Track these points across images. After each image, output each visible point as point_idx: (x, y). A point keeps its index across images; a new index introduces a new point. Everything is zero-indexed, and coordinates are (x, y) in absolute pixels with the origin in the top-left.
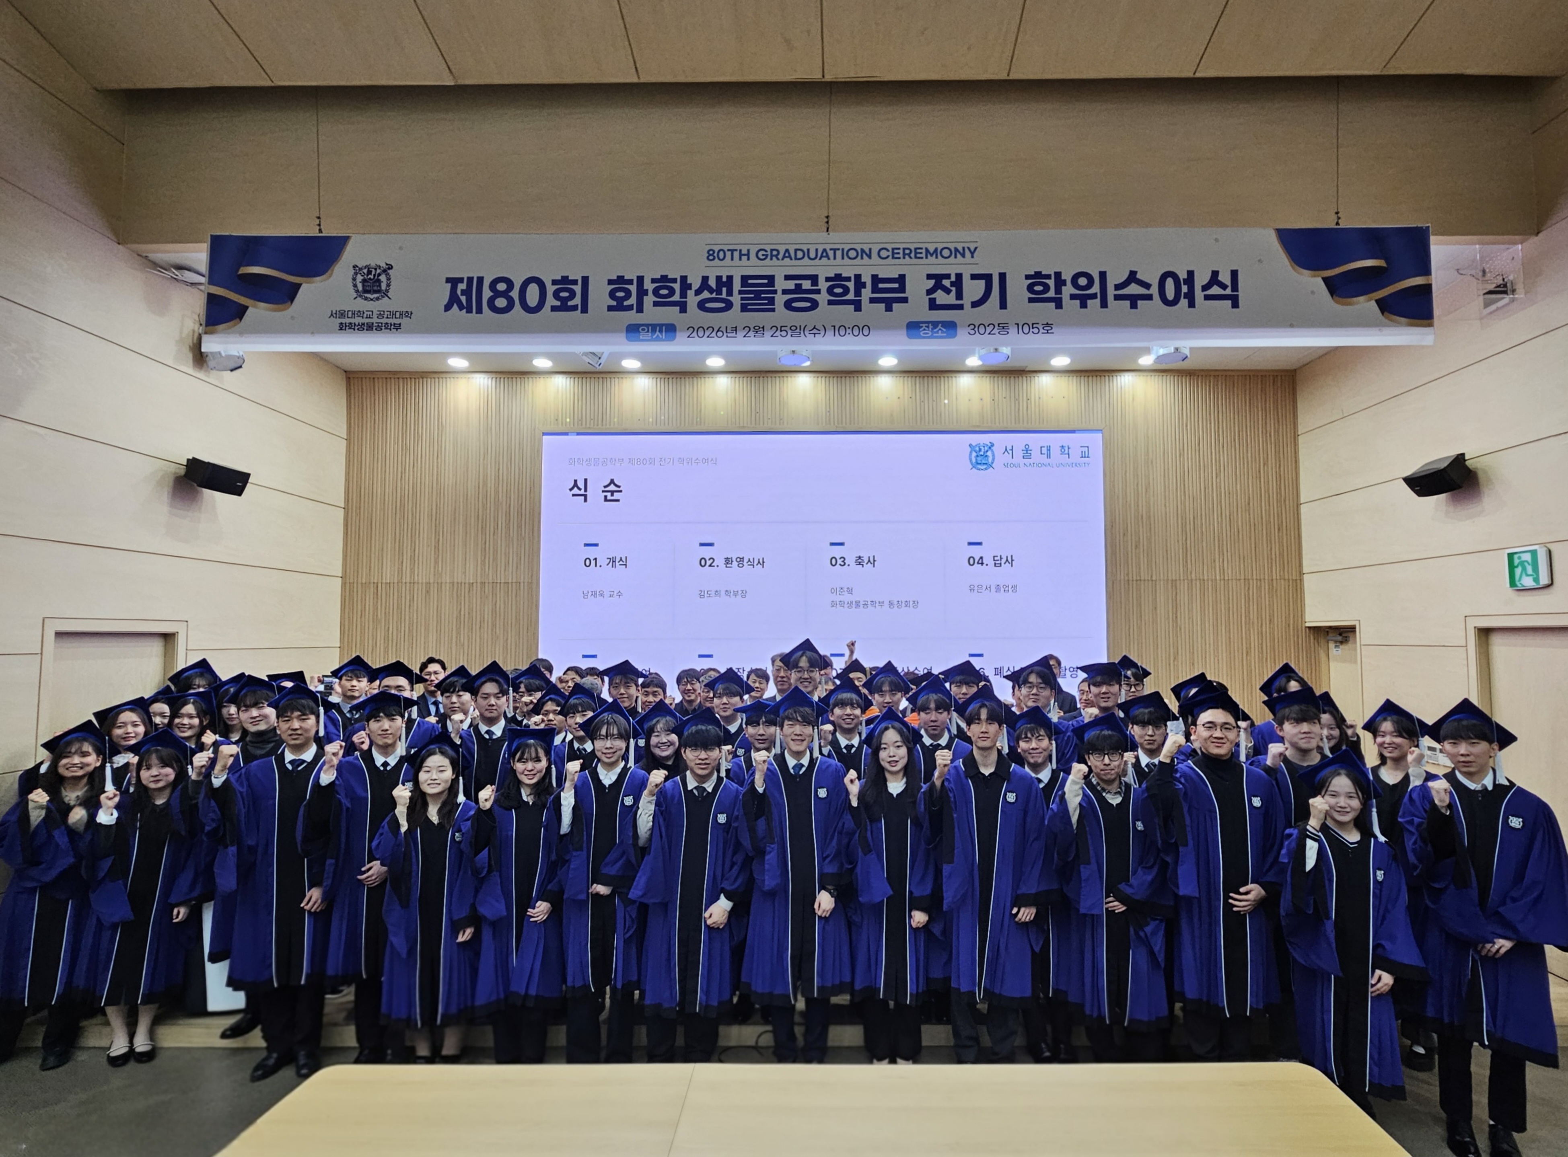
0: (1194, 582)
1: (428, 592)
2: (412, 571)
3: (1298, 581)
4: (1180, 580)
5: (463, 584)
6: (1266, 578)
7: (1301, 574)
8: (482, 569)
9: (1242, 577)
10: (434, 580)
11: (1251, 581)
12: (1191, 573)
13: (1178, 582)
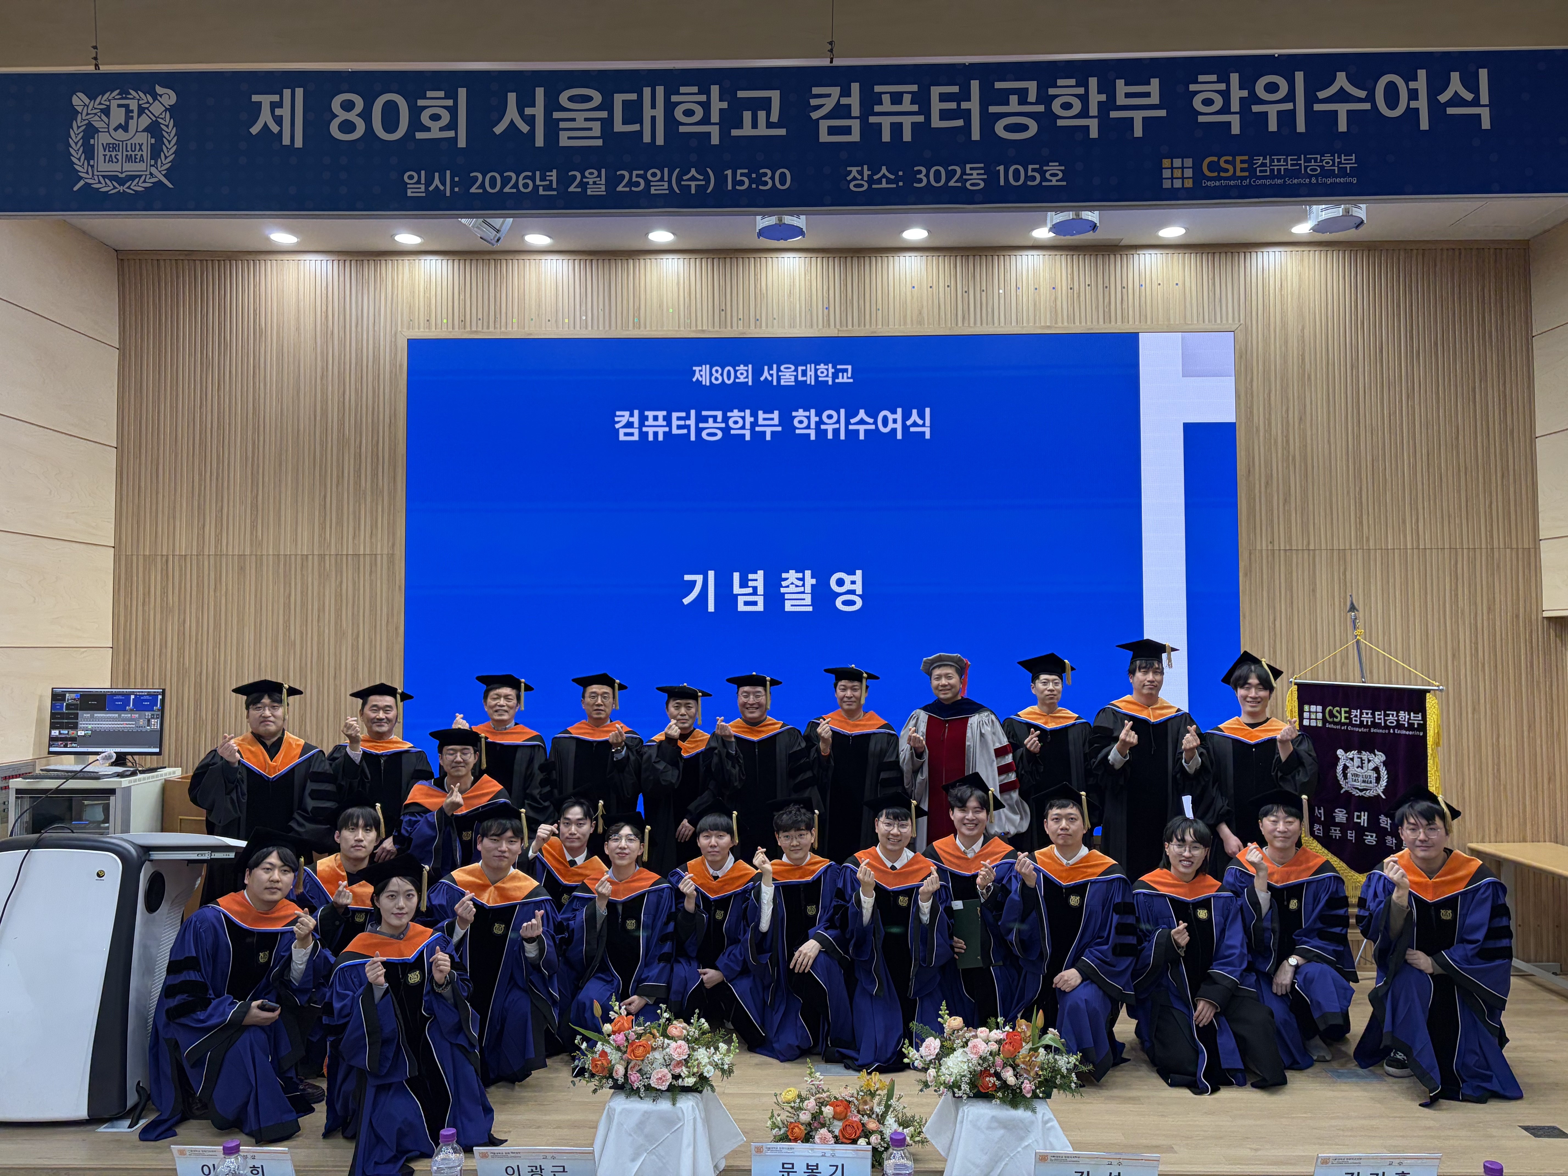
0: (1372, 552)
1: (242, 569)
2: (218, 540)
3: (1532, 551)
4: (1351, 549)
5: (293, 558)
6: (1484, 546)
7: (1536, 540)
8: (320, 536)
9: (1447, 546)
10: (251, 551)
11: (1460, 551)
12: (1368, 540)
13: (1348, 553)
